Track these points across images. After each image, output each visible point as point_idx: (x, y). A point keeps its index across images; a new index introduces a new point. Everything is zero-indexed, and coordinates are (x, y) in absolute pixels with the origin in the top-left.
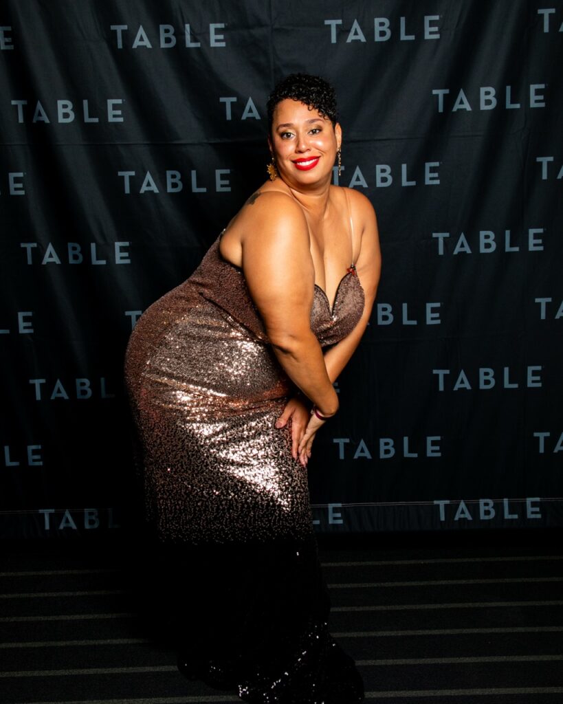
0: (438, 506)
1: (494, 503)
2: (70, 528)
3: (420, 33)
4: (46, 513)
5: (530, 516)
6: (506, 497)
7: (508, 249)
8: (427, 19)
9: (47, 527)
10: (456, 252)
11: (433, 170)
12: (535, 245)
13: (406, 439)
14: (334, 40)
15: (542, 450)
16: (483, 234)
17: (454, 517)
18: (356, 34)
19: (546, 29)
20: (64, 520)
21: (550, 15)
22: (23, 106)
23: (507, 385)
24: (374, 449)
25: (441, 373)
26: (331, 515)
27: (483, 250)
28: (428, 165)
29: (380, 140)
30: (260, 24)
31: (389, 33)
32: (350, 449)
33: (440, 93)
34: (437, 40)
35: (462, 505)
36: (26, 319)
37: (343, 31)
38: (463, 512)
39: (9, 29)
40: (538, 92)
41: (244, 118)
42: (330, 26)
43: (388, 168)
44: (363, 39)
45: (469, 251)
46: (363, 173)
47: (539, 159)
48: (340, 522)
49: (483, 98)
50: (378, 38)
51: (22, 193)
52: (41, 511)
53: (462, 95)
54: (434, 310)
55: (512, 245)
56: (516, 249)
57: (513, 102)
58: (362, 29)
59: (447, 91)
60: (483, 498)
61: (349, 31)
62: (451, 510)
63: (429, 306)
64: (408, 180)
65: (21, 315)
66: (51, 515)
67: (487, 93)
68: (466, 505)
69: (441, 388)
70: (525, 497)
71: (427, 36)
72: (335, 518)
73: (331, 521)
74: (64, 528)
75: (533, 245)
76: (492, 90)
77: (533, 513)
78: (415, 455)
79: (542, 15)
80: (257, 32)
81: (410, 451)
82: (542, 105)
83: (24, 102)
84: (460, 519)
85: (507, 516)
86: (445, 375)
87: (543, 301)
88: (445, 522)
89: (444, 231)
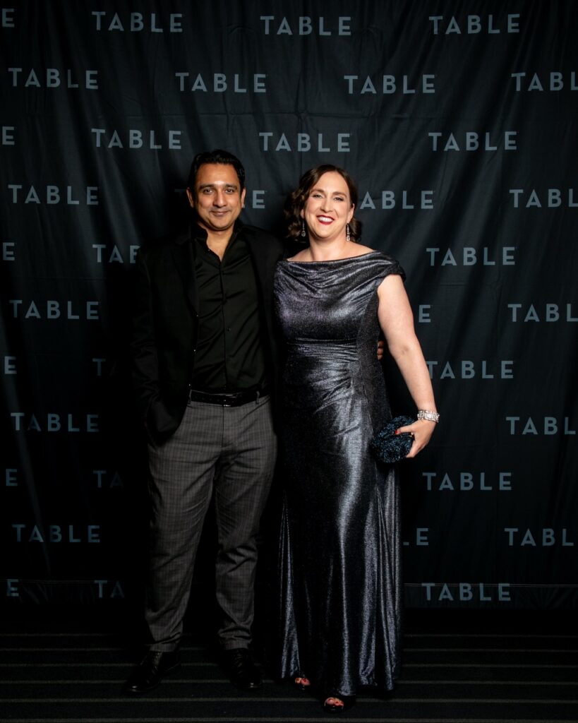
0: (425, 588)
1: (472, 587)
2: (120, 597)
3: (418, 204)
4: (100, 583)
5: (501, 599)
6: (481, 582)
7: (484, 376)
8: (424, 193)
9: (101, 595)
11: (426, 311)
12: (506, 374)
15: (511, 543)
16: (464, 363)
17: (438, 597)
19: (516, 205)
20: (114, 590)
21: (519, 194)
22: (103, 250)
23: (483, 487)
25: (429, 475)
27: (464, 376)
28: (422, 307)
31: (393, 203)
33: (433, 251)
35: (445, 588)
36: (93, 420)
37: (357, 200)
38: (446, 593)
39: (95, 189)
40: (509, 253)
44: (373, 207)
45: (453, 377)
47: (510, 306)
49: (466, 256)
50: (385, 207)
51: (96, 318)
52: (96, 582)
53: (449, 253)
55: (487, 374)
56: (491, 377)
57: (489, 260)
58: (373, 199)
59: (438, 250)
60: (463, 582)
61: (362, 200)
62: (436, 592)
65: (89, 417)
66: (104, 585)
67: (469, 252)
68: (449, 588)
69: (429, 488)
70: (498, 583)
71: (423, 207)
74: (115, 596)
75: (505, 374)
76: (473, 250)
77: (503, 596)
78: (407, 543)
79: (513, 194)
81: (403, 540)
82: (513, 263)
83: (104, 246)
84: (443, 599)
85: (482, 598)
86: (432, 477)
87: (513, 420)
88: (430, 601)
89: (433, 360)
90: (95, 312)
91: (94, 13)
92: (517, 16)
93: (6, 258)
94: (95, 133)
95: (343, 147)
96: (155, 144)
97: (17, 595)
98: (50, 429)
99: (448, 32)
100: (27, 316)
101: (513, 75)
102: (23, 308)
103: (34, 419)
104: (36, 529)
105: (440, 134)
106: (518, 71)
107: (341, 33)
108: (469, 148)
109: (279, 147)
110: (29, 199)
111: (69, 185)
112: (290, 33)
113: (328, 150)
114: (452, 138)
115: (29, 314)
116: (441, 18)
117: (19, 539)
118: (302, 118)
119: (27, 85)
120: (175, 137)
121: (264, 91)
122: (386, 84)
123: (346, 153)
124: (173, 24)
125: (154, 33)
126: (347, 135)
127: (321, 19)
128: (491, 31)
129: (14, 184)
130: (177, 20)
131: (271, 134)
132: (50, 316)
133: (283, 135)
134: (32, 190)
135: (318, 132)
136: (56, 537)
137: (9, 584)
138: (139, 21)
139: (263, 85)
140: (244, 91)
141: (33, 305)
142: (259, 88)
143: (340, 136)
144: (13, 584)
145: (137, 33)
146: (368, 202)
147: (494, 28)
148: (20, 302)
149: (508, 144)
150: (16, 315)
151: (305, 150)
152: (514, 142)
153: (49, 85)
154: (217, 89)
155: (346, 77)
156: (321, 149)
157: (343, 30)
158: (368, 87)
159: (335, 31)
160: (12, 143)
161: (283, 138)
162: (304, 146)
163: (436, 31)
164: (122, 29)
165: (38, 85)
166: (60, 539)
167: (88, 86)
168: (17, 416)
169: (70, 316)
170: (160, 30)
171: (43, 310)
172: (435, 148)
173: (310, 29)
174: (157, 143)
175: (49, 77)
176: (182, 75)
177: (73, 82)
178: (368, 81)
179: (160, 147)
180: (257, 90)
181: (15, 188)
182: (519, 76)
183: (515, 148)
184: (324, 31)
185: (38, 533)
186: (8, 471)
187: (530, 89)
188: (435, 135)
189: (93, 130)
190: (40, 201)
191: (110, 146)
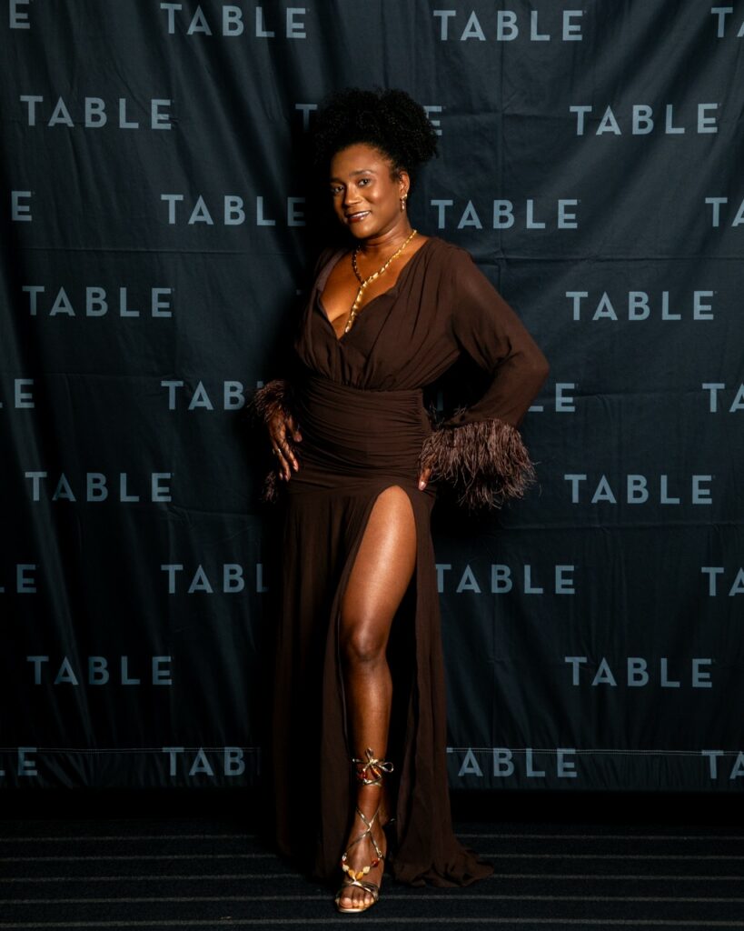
0: (707, 758)
2: (205, 774)
3: (691, 126)
4: (173, 752)
8: (702, 107)
9: (173, 772)
10: (733, 409)
11: (704, 301)
13: (664, 662)
14: (580, 131)
17: (730, 774)
18: (609, 125)
20: (196, 763)
24: (620, 672)
25: (713, 572)
26: (560, 765)
28: (698, 295)
29: (635, 260)
30: (487, 109)
31: (651, 124)
32: (588, 672)
33: (716, 202)
34: (714, 135)
35: (741, 758)
36: (162, 483)
37: (592, 120)
38: (741, 767)
41: (461, 226)
42: (576, 114)
43: (645, 296)
44: (618, 132)
46: (611, 302)
48: (573, 774)
50: (636, 131)
51: (168, 314)
52: (165, 750)
54: (702, 485)
59: (724, 200)
62: (725, 765)
63: (697, 479)
64: (671, 312)
65: (155, 477)
66: (178, 755)
69: (713, 592)
71: (701, 129)
72: (566, 770)
73: (560, 774)
74: (196, 773)
78: (676, 684)
80: (483, 119)
81: (670, 678)
83: (180, 197)
84: (737, 777)
86: (718, 575)
88: (717, 780)
89: (718, 381)
90: (166, 305)
93: (16, 217)
95: (571, 33)
96: (263, 30)
97: (35, 773)
98: (90, 498)
100: (53, 313)
102: (46, 300)
103: (64, 480)
104: (67, 664)
105: (729, 10)
109: (466, 35)
110: (54, 120)
111: (122, 97)
113: (546, 38)
115: (55, 310)
117: (38, 680)
120: (297, 18)
123: (576, 42)
126: (578, 13)
129: (29, 94)
131: (452, 13)
132: (90, 312)
133: (473, 13)
134: (61, 105)
135: (531, 8)
136: (99, 676)
137: (21, 756)
141: (62, 295)
143: (567, 14)
144: (29, 756)
146: (608, 123)
148: (41, 289)
150: (34, 311)
151: (507, 38)
156: (535, 37)
160: (26, 26)
161: (473, 18)
162: (507, 31)
166: (105, 679)
168: (36, 477)
169: (124, 312)
171: (78, 302)
172: (721, 35)
174: (267, 27)
179: (272, 34)
181: (31, 100)
185: (71, 671)
186: (21, 568)
188: (722, 12)
189: (163, 6)
190: (74, 123)
191: (190, 32)
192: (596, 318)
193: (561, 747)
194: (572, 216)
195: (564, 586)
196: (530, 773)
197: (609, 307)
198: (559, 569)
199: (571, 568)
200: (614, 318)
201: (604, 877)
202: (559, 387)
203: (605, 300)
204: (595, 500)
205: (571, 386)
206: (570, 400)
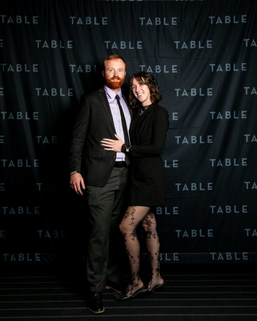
0: (212, 255)
1: (232, 254)
3: (206, 94)
5: (244, 259)
6: (236, 252)
7: (235, 165)
8: (208, 89)
10: (217, 166)
11: (210, 138)
13: (201, 230)
14: (178, 95)
16: (226, 160)
17: (218, 259)
19: (247, 93)
21: (248, 89)
23: (235, 212)
24: (190, 233)
25: (213, 207)
26: (174, 257)
27: (226, 165)
28: (209, 137)
29: (193, 128)
31: (196, 93)
32: (181, 234)
33: (213, 113)
34: (211, 96)
35: (220, 254)
37: (181, 93)
38: (221, 257)
39: (72, 89)
40: (244, 113)
42: (176, 91)
43: (195, 137)
44: (187, 95)
45: (222, 165)
47: (245, 135)
48: (178, 260)
49: (227, 115)
50: (192, 95)
53: (219, 114)
54: (210, 185)
55: (236, 164)
56: (238, 165)
57: (236, 116)
58: (187, 92)
59: (215, 112)
61: (183, 93)
62: (216, 256)
63: (209, 184)
64: (202, 141)
68: (222, 254)
69: (213, 212)
70: (242, 252)
71: (208, 95)
72: (176, 258)
73: (174, 259)
75: (244, 164)
76: (229, 112)
77: (245, 258)
78: (204, 236)
79: (245, 89)
81: (202, 235)
82: (246, 118)
84: (220, 259)
85: (236, 259)
86: (214, 208)
87: (247, 183)
88: (214, 260)
89: (214, 159)
91: (71, 17)
92: (245, 16)
93: (34, 119)
94: (72, 67)
95: (174, 71)
96: (96, 71)
97: (39, 260)
99: (217, 23)
101: (244, 40)
102: (42, 140)
104: (47, 232)
105: (214, 65)
106: (246, 38)
107: (173, 24)
108: (227, 70)
109: (148, 71)
110: (44, 94)
111: (61, 88)
112: (152, 24)
113: (168, 72)
114: (220, 66)
115: (44, 142)
116: (214, 17)
117: (40, 236)
118: (157, 59)
119: (43, 47)
121: (141, 48)
122: (191, 44)
123: (176, 73)
124: (103, 21)
125: (96, 25)
126: (176, 66)
127: (165, 19)
128: (235, 22)
129: (38, 88)
130: (105, 20)
131: (144, 66)
132: (53, 142)
134: (46, 90)
135: (164, 65)
136: (56, 235)
137: (36, 256)
138: (89, 20)
139: (141, 46)
140: (133, 48)
141: (46, 138)
142: (139, 47)
143: (173, 66)
144: (38, 256)
145: (88, 25)
146: (185, 93)
147: (236, 21)
148: (41, 137)
149: (243, 69)
150: (39, 142)
151: (158, 72)
152: (245, 67)
153: (52, 47)
154: (122, 48)
155: (175, 42)
156: (165, 72)
157: (174, 23)
158: (184, 46)
159: (170, 23)
160: (37, 71)
161: (150, 67)
162: (158, 70)
163: (212, 22)
164: (82, 24)
165: (48, 47)
166: (57, 236)
167: (69, 47)
168: (39, 184)
170: (98, 24)
171: (50, 140)
172: (213, 71)
173: (160, 22)
175: (52, 44)
176: (107, 42)
177: (62, 46)
178: (184, 43)
180: (138, 48)
182: (247, 40)
183: (246, 70)
184: (166, 23)
185: (49, 234)
186: (36, 208)
187: (251, 46)
188: (212, 65)
189: (71, 65)
190: (49, 95)
191: (78, 72)
192: (183, 143)
193: (175, 253)
194: (176, 117)
195: (175, 212)
196: (167, 259)
197: (186, 140)
198: (174, 208)
199: (177, 208)
200: (188, 143)
201: (186, 287)
202: (174, 161)
203: (185, 138)
204: (183, 190)
205: (177, 161)
206: (177, 164)
